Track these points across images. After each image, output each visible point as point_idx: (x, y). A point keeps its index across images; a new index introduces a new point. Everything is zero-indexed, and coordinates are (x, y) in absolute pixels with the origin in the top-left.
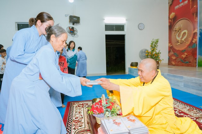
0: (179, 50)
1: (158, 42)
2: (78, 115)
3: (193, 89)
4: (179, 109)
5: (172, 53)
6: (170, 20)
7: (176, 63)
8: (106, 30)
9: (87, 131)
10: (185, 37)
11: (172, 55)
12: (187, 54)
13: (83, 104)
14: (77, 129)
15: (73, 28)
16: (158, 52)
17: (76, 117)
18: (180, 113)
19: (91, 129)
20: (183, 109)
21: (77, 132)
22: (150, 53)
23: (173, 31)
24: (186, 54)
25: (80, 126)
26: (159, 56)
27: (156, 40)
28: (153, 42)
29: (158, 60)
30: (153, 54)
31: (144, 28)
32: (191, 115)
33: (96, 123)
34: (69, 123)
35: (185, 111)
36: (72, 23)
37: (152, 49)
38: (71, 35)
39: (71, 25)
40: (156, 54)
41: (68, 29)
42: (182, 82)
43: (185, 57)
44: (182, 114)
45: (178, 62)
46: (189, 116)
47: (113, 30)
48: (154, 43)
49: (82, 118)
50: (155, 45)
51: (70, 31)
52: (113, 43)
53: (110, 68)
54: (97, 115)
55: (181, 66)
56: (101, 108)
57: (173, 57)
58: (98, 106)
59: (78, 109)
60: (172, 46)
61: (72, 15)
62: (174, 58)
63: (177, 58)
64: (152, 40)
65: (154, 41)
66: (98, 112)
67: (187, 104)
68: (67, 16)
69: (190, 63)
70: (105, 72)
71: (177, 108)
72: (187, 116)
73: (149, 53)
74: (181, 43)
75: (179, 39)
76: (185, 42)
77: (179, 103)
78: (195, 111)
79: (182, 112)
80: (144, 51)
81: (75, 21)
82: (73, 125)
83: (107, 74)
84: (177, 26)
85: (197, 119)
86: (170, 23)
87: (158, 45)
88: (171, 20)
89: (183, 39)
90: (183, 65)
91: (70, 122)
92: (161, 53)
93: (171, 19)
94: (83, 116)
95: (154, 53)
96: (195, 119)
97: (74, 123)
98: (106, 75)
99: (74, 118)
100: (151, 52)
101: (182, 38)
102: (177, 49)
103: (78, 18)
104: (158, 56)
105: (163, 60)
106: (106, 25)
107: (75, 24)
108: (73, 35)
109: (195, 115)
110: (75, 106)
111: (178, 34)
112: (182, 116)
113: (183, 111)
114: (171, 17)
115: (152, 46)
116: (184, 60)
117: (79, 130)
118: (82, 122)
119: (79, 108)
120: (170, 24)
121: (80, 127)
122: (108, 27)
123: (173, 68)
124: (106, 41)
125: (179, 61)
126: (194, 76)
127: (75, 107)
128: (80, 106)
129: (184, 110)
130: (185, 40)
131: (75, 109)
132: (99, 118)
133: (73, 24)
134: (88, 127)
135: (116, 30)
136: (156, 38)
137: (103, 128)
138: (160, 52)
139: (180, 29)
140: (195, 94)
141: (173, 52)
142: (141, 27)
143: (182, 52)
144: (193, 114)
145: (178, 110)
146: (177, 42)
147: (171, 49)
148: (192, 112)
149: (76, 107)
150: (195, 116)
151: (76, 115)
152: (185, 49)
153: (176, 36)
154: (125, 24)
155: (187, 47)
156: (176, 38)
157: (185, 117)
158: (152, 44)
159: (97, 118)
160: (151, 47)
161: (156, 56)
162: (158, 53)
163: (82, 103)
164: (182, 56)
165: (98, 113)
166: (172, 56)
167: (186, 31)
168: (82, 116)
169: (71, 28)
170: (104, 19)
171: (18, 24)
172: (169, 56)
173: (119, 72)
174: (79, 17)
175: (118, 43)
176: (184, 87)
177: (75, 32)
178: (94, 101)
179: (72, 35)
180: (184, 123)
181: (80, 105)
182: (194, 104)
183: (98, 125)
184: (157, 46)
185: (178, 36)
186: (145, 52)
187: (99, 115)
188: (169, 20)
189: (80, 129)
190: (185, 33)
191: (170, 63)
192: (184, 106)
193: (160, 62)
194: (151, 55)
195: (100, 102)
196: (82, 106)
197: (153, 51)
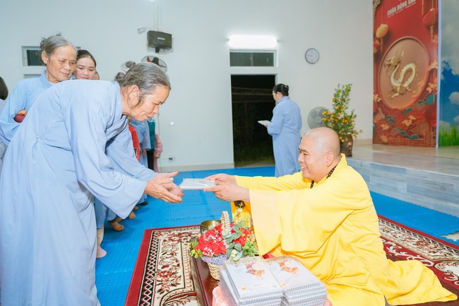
0: (396, 110)
1: (349, 91)
2: (168, 260)
3: (427, 196)
4: (397, 241)
5: (381, 116)
6: (377, 42)
7: (390, 138)
8: (232, 64)
9: (190, 295)
10: (410, 80)
11: (382, 120)
12: (414, 119)
13: (180, 234)
14: (166, 292)
15: (156, 60)
16: (349, 114)
17: (165, 264)
18: (399, 251)
19: (197, 290)
20: (406, 242)
21: (166, 298)
22: (332, 116)
23: (383, 66)
24: (412, 118)
25: (173, 285)
26: (353, 123)
27: (345, 87)
28: (340, 91)
29: (349, 133)
30: (340, 118)
31: (318, 60)
32: (423, 254)
33: (210, 277)
34: (147, 278)
35: (411, 246)
36: (154, 49)
37: (337, 108)
39: (153, 54)
40: (345, 118)
42: (403, 181)
43: (411, 125)
44: (403, 254)
45: (396, 137)
46: (418, 257)
47: (248, 64)
48: (341, 94)
49: (178, 265)
50: (344, 97)
52: (249, 94)
53: (243, 151)
54: (210, 259)
55: (401, 145)
56: (221, 243)
57: (383, 126)
58: (213, 238)
59: (169, 245)
60: (381, 101)
61: (153, 30)
62: (385, 127)
63: (393, 126)
64: (337, 88)
65: (341, 88)
66: (213, 250)
67: (415, 232)
68: (142, 32)
69: (422, 139)
70: (232, 161)
71: (392, 239)
72: (414, 257)
73: (330, 116)
74: (401, 92)
75: (396, 84)
76: (411, 92)
77: (398, 228)
78: (432, 246)
79: (404, 249)
80: (318, 111)
81: (161, 43)
82: (158, 283)
83: (236, 165)
84: (392, 55)
85: (436, 263)
86: (377, 48)
87: (349, 98)
88: (380, 42)
89: (406, 85)
90: (405, 144)
91: (151, 275)
92: (355, 116)
93: (379, 39)
94: (180, 262)
95: (341, 116)
96: (432, 264)
97: (160, 279)
98: (233, 167)
99: (160, 267)
100: (334, 114)
101: (403, 82)
102: (393, 107)
103: (168, 37)
104: (350, 123)
105: (361, 131)
106: (232, 54)
107: (161, 50)
109: (432, 254)
110: (161, 238)
111: (395, 73)
112: (403, 258)
113: (405, 246)
114: (378, 35)
115: (336, 101)
116: (407, 131)
117: (171, 294)
118: (178, 275)
119: (171, 243)
120: (376, 51)
121: (174, 288)
122: (238, 58)
123: (384, 150)
124: (233, 90)
125: (398, 135)
126: (431, 166)
127: (162, 241)
128: (173, 238)
129: (408, 245)
130: (410, 86)
131: (161, 246)
132: (215, 266)
133: (157, 51)
134: (192, 287)
135: (255, 65)
136: (344, 83)
137: (225, 288)
138: (354, 114)
139: (399, 62)
140: (431, 207)
141: (384, 113)
142: (311, 57)
143: (403, 114)
144: (427, 252)
145: (394, 245)
146: (393, 91)
147: (379, 106)
148: (426, 247)
149: (165, 241)
150: (432, 258)
151: (165, 260)
152: (411, 106)
153: (390, 77)
154: (276, 51)
155: (415, 102)
156: (391, 83)
157: (411, 259)
158: (336, 95)
159: (212, 265)
160: (334, 103)
161: (345, 123)
162: (351, 117)
163: (179, 232)
164: (403, 122)
165: (212, 254)
166: (381, 123)
167: (411, 66)
168: (177, 261)
169: (151, 59)
170: (228, 40)
171: (28, 51)
172: (374, 123)
173: (262, 160)
174: (170, 36)
175: (260, 94)
176: (408, 191)
178: (204, 226)
180: (408, 274)
181: (174, 235)
182: (430, 232)
183: (213, 280)
184: (348, 100)
185: (394, 77)
186: (320, 115)
187: (215, 259)
188: (374, 41)
189: (174, 292)
190: (410, 71)
191: (376, 140)
192: (406, 235)
193: (354, 138)
194: (335, 122)
195: (218, 228)
196: (177, 238)
197: (339, 111)
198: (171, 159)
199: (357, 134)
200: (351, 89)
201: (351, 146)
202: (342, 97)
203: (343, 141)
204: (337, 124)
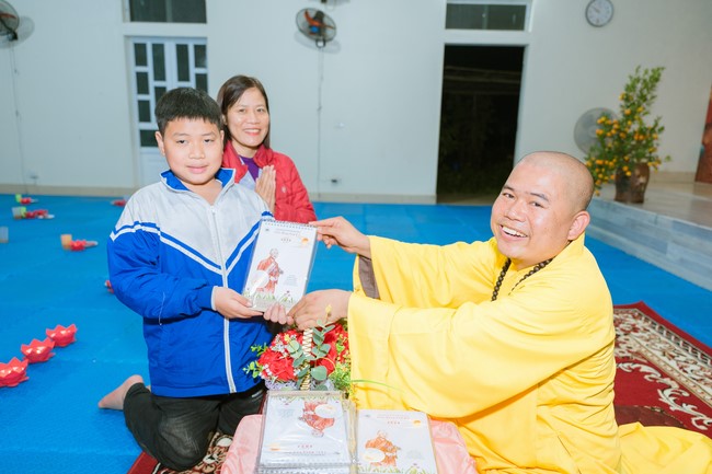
1: (657, 80)
4: (683, 379)
8: (449, 25)
15: (320, 16)
16: (649, 122)
18: (680, 401)
20: (701, 383)
22: (616, 126)
26: (655, 142)
27: (650, 73)
28: (638, 80)
29: (644, 160)
30: (630, 131)
31: (610, 20)
37: (628, 111)
38: (313, 43)
39: (315, 5)
40: (642, 131)
41: (303, 19)
44: (688, 409)
47: (477, 25)
48: (639, 86)
51: (311, 27)
52: (480, 80)
64: (633, 73)
65: (641, 74)
71: (675, 374)
72: (707, 421)
73: (611, 126)
77: (694, 352)
79: (693, 400)
83: (438, 199)
87: (654, 93)
92: (662, 129)
95: (635, 127)
98: (433, 202)
100: (620, 123)
104: (648, 142)
105: (668, 158)
106: (450, 7)
108: (321, 44)
113: (698, 392)
115: (627, 99)
122: (460, 14)
124: (446, 72)
129: (704, 392)
135: (491, 27)
136: (650, 65)
138: (661, 124)
142: (596, 14)
145: (675, 386)
154: (531, 1)
158: (630, 88)
160: (623, 103)
161: (639, 142)
162: (652, 130)
165: (274, 378)
169: (312, 14)
172: (703, 143)
175: (500, 81)
177: (329, 32)
179: (317, 41)
184: (653, 97)
191: (703, 174)
192: (708, 370)
193: (652, 169)
194: (619, 138)
197: (630, 117)
198: (334, 181)
199: (659, 162)
200: (662, 78)
201: (645, 185)
202: (641, 91)
203: (629, 174)
204: (623, 142)
